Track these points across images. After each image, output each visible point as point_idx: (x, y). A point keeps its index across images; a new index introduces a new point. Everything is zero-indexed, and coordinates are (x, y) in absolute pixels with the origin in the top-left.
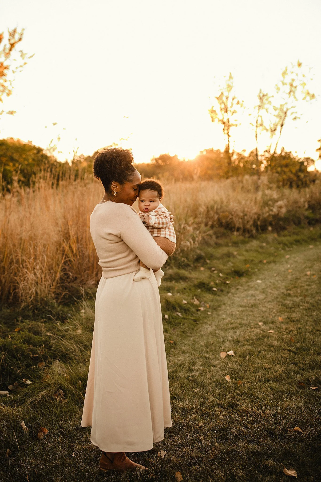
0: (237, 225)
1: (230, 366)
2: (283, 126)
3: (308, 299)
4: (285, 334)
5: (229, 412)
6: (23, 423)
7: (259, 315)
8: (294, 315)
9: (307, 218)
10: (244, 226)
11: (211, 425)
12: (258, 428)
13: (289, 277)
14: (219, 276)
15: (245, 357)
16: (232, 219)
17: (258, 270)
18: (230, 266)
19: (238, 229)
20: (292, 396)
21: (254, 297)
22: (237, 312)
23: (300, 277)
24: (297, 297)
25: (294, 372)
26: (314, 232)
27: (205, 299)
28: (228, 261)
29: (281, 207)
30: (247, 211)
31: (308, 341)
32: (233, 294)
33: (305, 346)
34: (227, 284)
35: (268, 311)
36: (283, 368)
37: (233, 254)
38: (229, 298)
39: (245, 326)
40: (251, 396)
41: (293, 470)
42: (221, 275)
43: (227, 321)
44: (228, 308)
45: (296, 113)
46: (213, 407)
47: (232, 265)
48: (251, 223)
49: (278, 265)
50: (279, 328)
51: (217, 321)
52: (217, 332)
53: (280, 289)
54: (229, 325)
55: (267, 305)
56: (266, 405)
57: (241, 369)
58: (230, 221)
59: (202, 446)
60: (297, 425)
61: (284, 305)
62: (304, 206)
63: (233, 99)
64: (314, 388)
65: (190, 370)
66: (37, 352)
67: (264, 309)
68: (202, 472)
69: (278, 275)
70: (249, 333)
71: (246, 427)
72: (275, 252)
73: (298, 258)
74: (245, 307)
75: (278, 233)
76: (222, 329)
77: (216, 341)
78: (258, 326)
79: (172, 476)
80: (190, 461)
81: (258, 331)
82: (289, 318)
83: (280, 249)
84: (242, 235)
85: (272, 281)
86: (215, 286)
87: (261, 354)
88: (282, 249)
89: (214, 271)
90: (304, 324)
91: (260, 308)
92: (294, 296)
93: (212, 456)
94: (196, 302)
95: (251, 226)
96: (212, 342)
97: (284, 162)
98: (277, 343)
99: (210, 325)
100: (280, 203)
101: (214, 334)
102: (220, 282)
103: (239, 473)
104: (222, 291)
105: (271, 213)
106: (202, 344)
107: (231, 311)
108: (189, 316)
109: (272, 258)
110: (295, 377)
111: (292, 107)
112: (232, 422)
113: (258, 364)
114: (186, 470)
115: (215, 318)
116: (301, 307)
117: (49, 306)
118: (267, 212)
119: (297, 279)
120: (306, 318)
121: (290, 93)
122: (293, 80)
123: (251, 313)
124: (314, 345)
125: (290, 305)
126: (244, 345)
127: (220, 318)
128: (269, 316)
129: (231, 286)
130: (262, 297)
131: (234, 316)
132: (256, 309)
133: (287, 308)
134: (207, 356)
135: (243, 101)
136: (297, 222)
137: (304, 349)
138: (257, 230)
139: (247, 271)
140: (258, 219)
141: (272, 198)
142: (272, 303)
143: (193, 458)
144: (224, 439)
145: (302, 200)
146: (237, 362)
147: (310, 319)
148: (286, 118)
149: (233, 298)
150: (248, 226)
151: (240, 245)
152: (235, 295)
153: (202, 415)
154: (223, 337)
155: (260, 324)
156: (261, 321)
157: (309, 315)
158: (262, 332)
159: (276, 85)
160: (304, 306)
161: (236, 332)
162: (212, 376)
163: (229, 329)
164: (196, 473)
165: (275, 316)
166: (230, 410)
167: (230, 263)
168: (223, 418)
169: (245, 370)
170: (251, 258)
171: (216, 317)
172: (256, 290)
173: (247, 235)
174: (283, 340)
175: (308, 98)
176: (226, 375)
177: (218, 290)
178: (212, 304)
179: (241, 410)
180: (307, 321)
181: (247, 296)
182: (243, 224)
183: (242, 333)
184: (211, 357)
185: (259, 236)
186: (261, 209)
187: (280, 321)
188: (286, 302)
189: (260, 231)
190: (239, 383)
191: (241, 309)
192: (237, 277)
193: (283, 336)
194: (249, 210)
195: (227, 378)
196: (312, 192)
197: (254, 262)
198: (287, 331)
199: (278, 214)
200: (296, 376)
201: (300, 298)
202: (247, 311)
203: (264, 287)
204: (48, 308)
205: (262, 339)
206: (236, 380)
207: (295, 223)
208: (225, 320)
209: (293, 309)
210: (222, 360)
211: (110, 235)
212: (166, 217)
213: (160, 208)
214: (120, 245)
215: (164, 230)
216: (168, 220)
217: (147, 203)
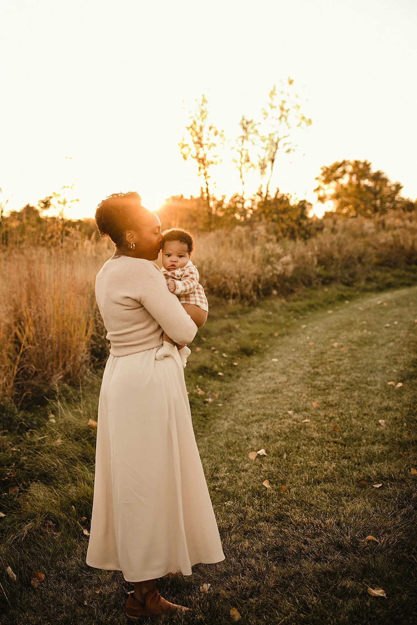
0: (233, 291)
1: (265, 468)
2: (275, 162)
3: (342, 377)
4: (325, 423)
5: (279, 527)
6: (9, 569)
7: (286, 402)
8: (330, 398)
9: (319, 276)
10: (241, 291)
11: (260, 545)
12: (322, 541)
13: (312, 351)
14: (223, 357)
15: (281, 456)
16: (225, 283)
17: (271, 346)
18: (233, 344)
19: (234, 296)
20: (353, 499)
21: (273, 379)
22: (257, 401)
23: (326, 350)
24: (328, 375)
25: (348, 468)
26: (330, 293)
27: (211, 387)
28: (231, 337)
29: (287, 264)
30: (244, 272)
31: (356, 429)
32: (245, 378)
33: (354, 435)
34: (235, 366)
35: (296, 395)
36: (334, 465)
37: (234, 328)
38: (241, 383)
39: (272, 416)
40: (301, 503)
41: (379, 589)
42: (224, 355)
43: (246, 412)
44: (243, 396)
45: (290, 143)
46: (256, 522)
47: (236, 341)
48: (250, 286)
49: (293, 338)
50: (315, 416)
51: (234, 414)
52: (237, 427)
53: (304, 368)
54: (251, 417)
55: (293, 388)
56: (324, 513)
57: (281, 471)
58: (224, 286)
59: (255, 572)
60: (369, 534)
61: (314, 387)
62: (313, 262)
63: (210, 128)
64: (378, 486)
65: (214, 478)
66: (6, 474)
67: (290, 394)
68: (263, 606)
69: (297, 349)
70: (280, 426)
71: (306, 543)
72: (286, 322)
73: (317, 328)
74: (265, 393)
75: (286, 297)
76: (242, 424)
77: (238, 439)
78: (288, 415)
79: (225, 615)
80: (244, 593)
81: (290, 421)
82: (325, 403)
83: (292, 318)
84: (240, 303)
85: (291, 358)
86: (220, 369)
87: (300, 451)
88: (295, 317)
89: (214, 350)
90: (345, 408)
91: (284, 393)
92: (325, 375)
93: (271, 584)
94: (201, 392)
95: (250, 291)
96: (234, 441)
97: (281, 207)
98: (318, 435)
99: (225, 420)
100: (285, 259)
101: (234, 431)
102: (225, 364)
103: (313, 601)
104: (230, 375)
105: (275, 272)
106: (221, 444)
107: (248, 400)
108: (196, 410)
109: (284, 330)
110: (351, 474)
111: (285, 137)
112: (286, 538)
113: (301, 463)
114: (242, 605)
115: (229, 410)
116: (337, 388)
117: (7, 412)
118: (269, 272)
119: (322, 353)
120: (347, 400)
121: (280, 118)
122: (284, 102)
123: (275, 401)
124: (364, 433)
125: (322, 386)
126: (276, 441)
127: (236, 409)
128: (298, 402)
129: (240, 369)
130: (284, 378)
131: (253, 406)
132: (280, 395)
133: (319, 390)
134: (233, 459)
135: (223, 131)
136: (306, 281)
137: (352, 439)
138: (258, 295)
139: (257, 347)
140: (259, 281)
141: (275, 253)
142: (299, 386)
143: (247, 589)
144: (282, 560)
145: (310, 253)
146: (272, 463)
147: (351, 402)
148: (278, 150)
149: (246, 383)
150: (247, 292)
151: (239, 316)
152: (248, 380)
153: (244, 534)
154: (246, 434)
155: (290, 412)
156: (290, 409)
157: (349, 396)
158: (295, 423)
159: (263, 109)
160: (340, 386)
161: (261, 426)
162: (245, 483)
163: (252, 422)
164: (256, 607)
165: (306, 402)
166: (279, 523)
167: (232, 339)
168: (273, 534)
169: (286, 472)
170: (259, 332)
171: (231, 408)
172: (274, 370)
173: (246, 303)
174: (324, 430)
175: (304, 124)
176: (263, 480)
177: (225, 374)
178: (221, 392)
179: (294, 523)
180: (349, 404)
181: (263, 379)
182: (241, 288)
183: (269, 426)
184: (237, 460)
185: (261, 303)
186: (261, 268)
187: (315, 407)
188: (315, 383)
189: (262, 296)
190: (282, 488)
191: (260, 396)
192: (245, 357)
193: (323, 426)
194: (246, 270)
195: (266, 484)
196: (321, 244)
197: (263, 336)
198: (327, 418)
199: (284, 274)
200: (353, 473)
201: (333, 376)
202: (269, 398)
203: (283, 367)
204: (6, 415)
205: (297, 432)
206: (277, 485)
207: (304, 284)
208: (243, 412)
209: (327, 391)
210: (253, 463)
211: (127, 299)
212: (193, 279)
213: (188, 267)
214: (137, 312)
215: (192, 295)
216: (196, 283)
217: (174, 258)
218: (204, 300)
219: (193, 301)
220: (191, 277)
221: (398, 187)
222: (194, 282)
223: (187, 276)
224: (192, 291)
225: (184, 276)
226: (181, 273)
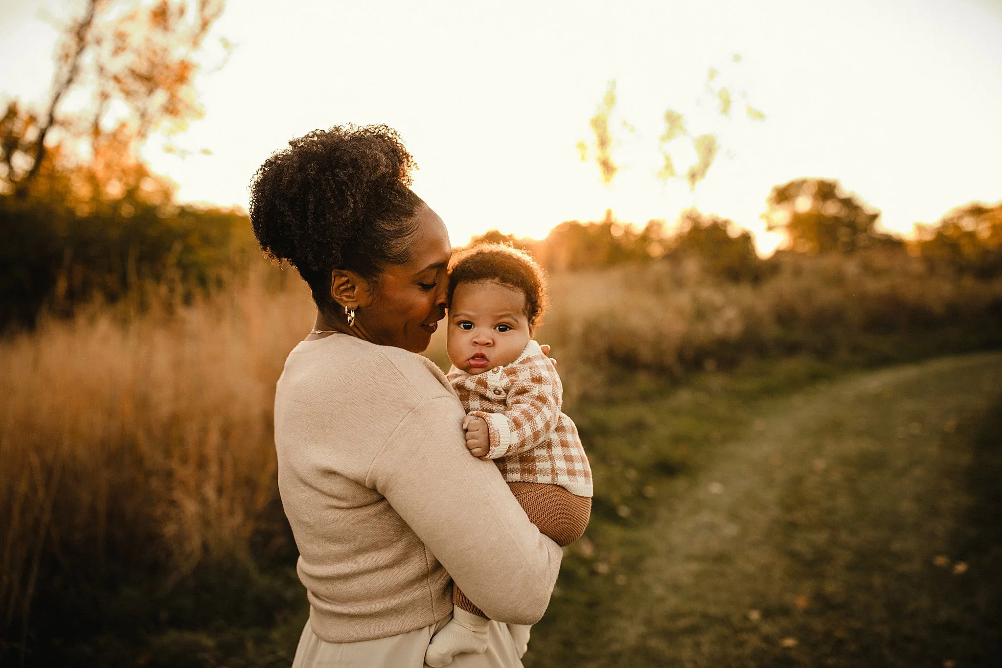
8: (828, 586)
10: (660, 360)
13: (779, 476)
14: (627, 479)
18: (643, 453)
23: (803, 476)
29: (731, 322)
32: (666, 522)
37: (648, 424)
38: (660, 534)
39: (716, 623)
42: (629, 475)
55: (753, 555)
74: (702, 561)
78: (750, 623)
81: (756, 640)
82: (820, 597)
85: (742, 487)
86: (622, 503)
89: (614, 465)
91: (738, 565)
94: (586, 551)
99: (629, 618)
102: (631, 491)
104: (638, 516)
123: (722, 582)
125: (808, 555)
129: (658, 503)
131: (680, 590)
132: (730, 569)
133: (802, 564)
138: (686, 367)
141: (712, 303)
152: (672, 526)
155: (753, 616)
156: (753, 607)
158: (767, 645)
161: (698, 644)
163: (679, 633)
177: (630, 513)
178: (624, 553)
182: (658, 356)
185: (689, 379)
187: (802, 607)
188: (795, 544)
197: (693, 440)
199: (726, 335)
201: (825, 533)
202: (709, 574)
203: (731, 505)
211: (332, 477)
212: (542, 399)
213: (528, 360)
214: (368, 517)
215: (542, 452)
216: (553, 412)
217: (484, 332)
218: (578, 466)
219: (544, 472)
220: (535, 392)
221: (874, 217)
222: (545, 409)
223: (523, 391)
224: (541, 440)
225: (513, 391)
226: (506, 381)
